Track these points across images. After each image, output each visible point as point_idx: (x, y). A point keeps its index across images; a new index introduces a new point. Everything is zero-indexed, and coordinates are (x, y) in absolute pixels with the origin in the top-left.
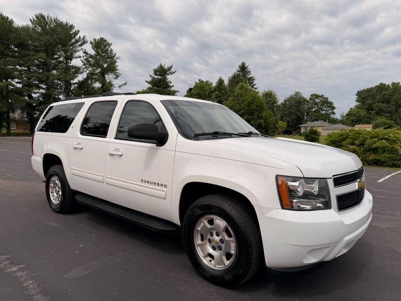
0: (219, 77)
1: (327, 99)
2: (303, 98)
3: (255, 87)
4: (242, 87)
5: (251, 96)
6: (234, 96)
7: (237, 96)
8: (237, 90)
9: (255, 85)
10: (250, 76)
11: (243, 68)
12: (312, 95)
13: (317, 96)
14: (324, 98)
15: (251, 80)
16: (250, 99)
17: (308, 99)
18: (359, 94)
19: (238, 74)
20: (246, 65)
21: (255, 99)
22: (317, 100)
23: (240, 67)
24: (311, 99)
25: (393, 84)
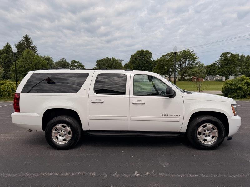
0: (7, 43)
1: (81, 63)
2: (67, 62)
3: (37, 53)
4: (28, 53)
5: (37, 59)
6: (23, 58)
7: (25, 58)
8: (25, 53)
9: (37, 51)
10: (33, 45)
11: (27, 39)
12: (72, 61)
13: (75, 62)
14: (80, 63)
15: (34, 48)
16: (36, 61)
17: (70, 63)
18: (98, 62)
19: (23, 43)
20: (29, 37)
21: (40, 61)
22: (75, 64)
23: (24, 38)
24: (72, 63)
25: (113, 58)
